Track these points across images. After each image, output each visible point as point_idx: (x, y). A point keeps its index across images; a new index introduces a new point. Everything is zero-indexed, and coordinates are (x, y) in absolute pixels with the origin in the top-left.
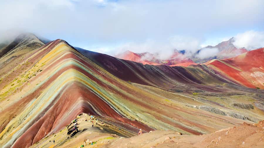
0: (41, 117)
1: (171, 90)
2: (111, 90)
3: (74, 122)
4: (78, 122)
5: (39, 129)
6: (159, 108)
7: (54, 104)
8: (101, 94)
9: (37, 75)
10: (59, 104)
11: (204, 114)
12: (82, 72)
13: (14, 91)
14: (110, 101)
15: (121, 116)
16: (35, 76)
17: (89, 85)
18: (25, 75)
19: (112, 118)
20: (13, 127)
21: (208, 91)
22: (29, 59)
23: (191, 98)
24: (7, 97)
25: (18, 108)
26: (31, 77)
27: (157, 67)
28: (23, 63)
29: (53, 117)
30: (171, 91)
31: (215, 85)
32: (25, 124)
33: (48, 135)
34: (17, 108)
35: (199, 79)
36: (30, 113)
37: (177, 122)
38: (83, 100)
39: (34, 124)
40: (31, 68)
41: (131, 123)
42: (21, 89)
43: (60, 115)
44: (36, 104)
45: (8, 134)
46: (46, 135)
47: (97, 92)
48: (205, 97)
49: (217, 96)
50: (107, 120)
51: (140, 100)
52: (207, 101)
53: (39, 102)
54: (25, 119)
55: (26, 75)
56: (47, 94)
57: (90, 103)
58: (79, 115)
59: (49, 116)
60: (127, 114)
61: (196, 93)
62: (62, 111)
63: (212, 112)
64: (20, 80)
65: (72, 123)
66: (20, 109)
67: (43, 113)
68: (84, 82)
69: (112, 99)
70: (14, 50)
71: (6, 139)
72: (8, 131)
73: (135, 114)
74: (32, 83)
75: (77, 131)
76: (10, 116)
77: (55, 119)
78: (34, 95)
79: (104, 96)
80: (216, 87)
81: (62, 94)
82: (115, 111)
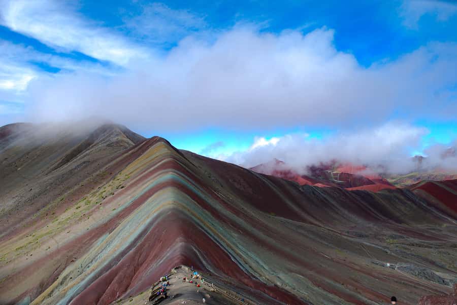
0: (113, 266)
1: (348, 232)
2: (235, 229)
3: (164, 280)
4: (170, 281)
5: (108, 286)
6: (321, 266)
7: (137, 245)
8: (215, 234)
9: (115, 193)
10: (144, 246)
11: (403, 280)
12: (187, 193)
13: (78, 218)
14: (231, 247)
15: (250, 277)
16: (112, 196)
17: (196, 217)
18: (97, 194)
19: (232, 279)
20: (70, 277)
21: (414, 238)
22: (107, 166)
23: (383, 249)
24: (68, 227)
25: (82, 247)
26: (106, 197)
27: (324, 191)
28: (98, 172)
29: (132, 268)
30: (347, 234)
31: (427, 227)
32: (89, 274)
33: (121, 298)
34: (79, 245)
35: (398, 214)
36: (98, 256)
37: (352, 293)
38: (184, 242)
39: (102, 276)
40: (108, 182)
41: (266, 291)
42: (90, 215)
43: (145, 265)
44: (108, 243)
45: (62, 289)
46: (119, 297)
47: (209, 231)
48: (408, 249)
49: (431, 248)
50: (223, 281)
51: (287, 249)
52: (412, 255)
53: (114, 239)
54: (89, 267)
55: (99, 192)
56: (128, 227)
57: (196, 248)
58: (175, 269)
59: (127, 265)
60: (261, 273)
61: (391, 240)
62: (148, 260)
63: (420, 277)
64: (90, 200)
65: (160, 281)
66: (84, 248)
67: (117, 259)
68: (188, 210)
69: (234, 244)
70: (87, 152)
71: (58, 297)
72: (62, 283)
73: (275, 274)
74: (107, 207)
75: (164, 296)
76: (68, 259)
77: (136, 270)
78: (107, 227)
79: (222, 239)
80: (429, 230)
81: (151, 230)
82: (238, 266)
